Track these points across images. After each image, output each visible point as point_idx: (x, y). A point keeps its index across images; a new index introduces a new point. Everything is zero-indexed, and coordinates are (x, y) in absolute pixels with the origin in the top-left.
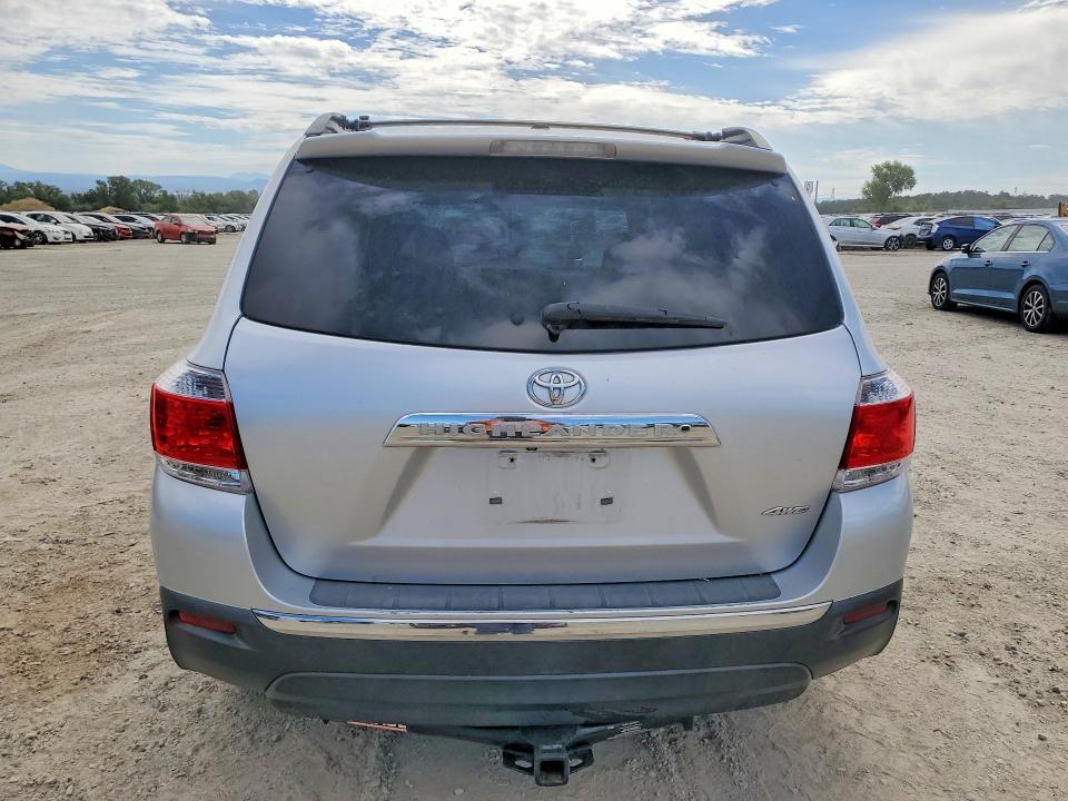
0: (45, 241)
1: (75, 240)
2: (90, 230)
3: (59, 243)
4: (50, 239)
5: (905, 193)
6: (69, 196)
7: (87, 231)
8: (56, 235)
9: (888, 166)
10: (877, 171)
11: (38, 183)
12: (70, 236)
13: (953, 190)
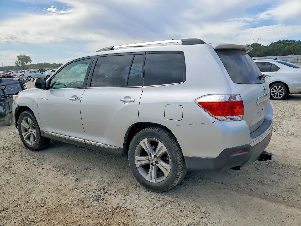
5: (29, 64)
9: (22, 56)
10: (19, 57)
13: (41, 63)
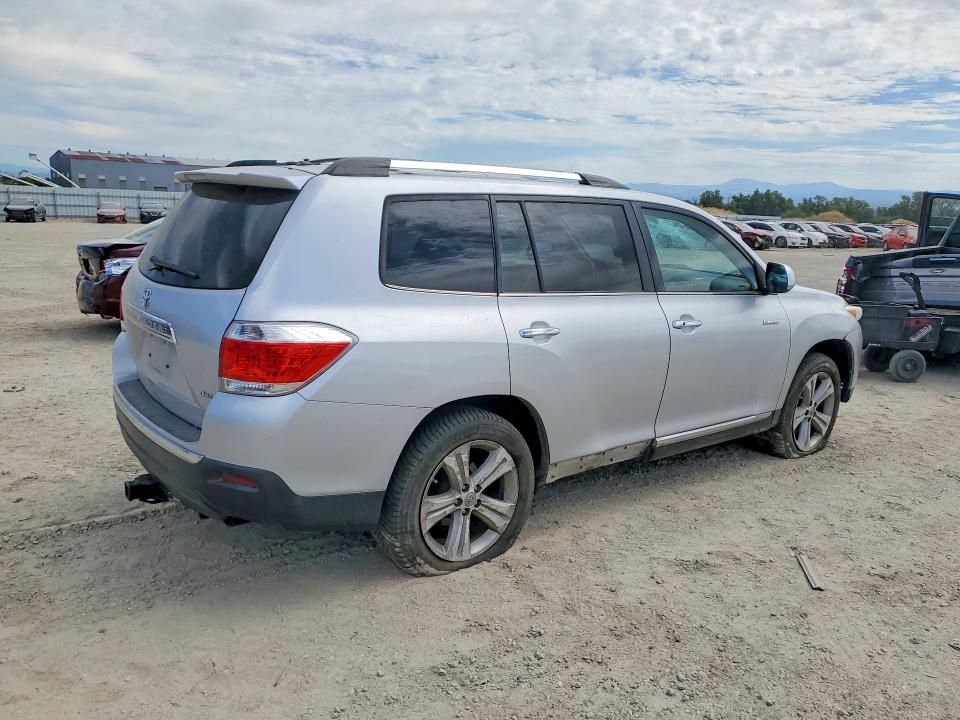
0: (784, 246)
1: (810, 245)
2: (825, 237)
3: (797, 247)
4: (789, 244)
6: (875, 209)
7: (823, 237)
8: (794, 241)
11: (851, 199)
12: (806, 242)
